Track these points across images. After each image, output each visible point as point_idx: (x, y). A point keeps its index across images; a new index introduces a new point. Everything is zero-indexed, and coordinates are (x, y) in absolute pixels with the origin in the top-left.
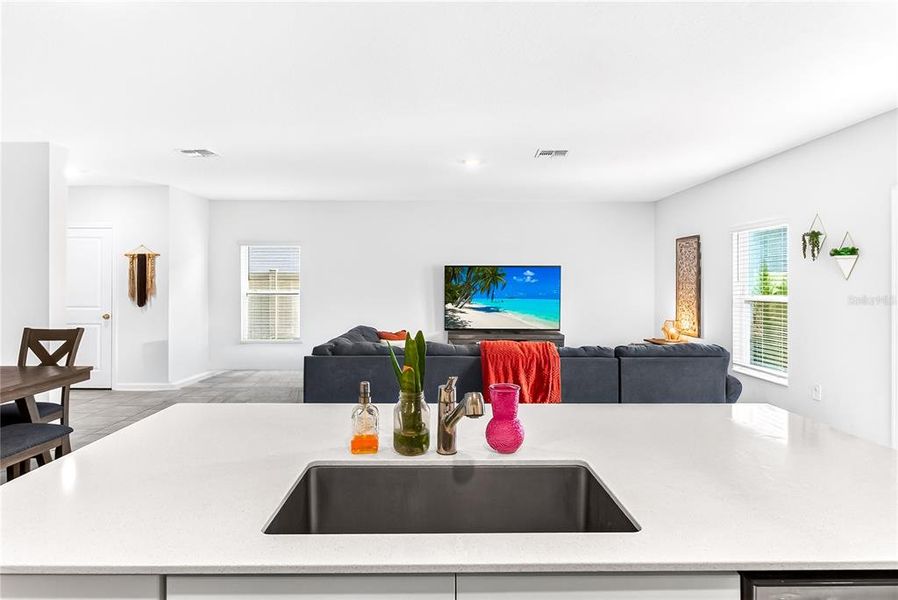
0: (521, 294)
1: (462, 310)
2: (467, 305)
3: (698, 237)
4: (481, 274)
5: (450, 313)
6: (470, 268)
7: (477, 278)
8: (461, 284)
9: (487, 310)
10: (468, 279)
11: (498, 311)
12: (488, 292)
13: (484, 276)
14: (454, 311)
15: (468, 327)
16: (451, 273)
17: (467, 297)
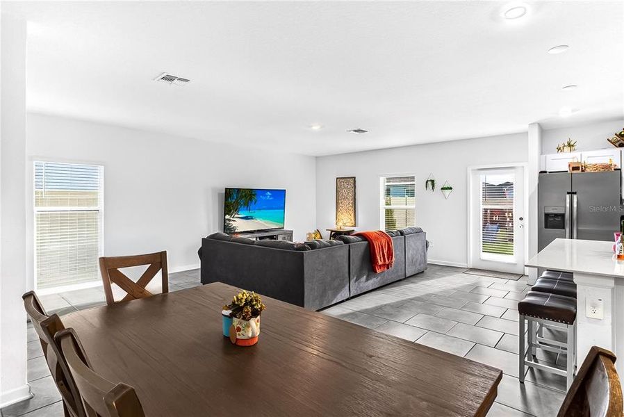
0: (264, 207)
1: (234, 219)
2: (236, 216)
3: (355, 178)
4: (244, 194)
5: (227, 222)
6: (239, 190)
7: (242, 197)
8: (234, 201)
9: (246, 218)
10: (237, 197)
11: (252, 219)
12: (247, 206)
13: (245, 196)
14: (229, 220)
15: (236, 231)
16: (229, 192)
17: (237, 210)
